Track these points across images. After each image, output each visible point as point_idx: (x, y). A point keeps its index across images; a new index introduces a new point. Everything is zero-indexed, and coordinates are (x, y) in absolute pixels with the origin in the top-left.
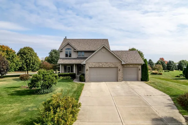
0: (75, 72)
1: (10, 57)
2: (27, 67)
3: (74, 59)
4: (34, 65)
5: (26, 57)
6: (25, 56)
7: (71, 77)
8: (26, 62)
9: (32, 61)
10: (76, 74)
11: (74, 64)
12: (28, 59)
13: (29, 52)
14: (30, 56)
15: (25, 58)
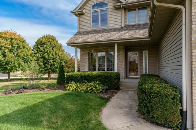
0: (118, 70)
1: (13, 48)
2: (44, 65)
3: (115, 30)
4: (55, 61)
5: (44, 50)
6: (42, 49)
7: (100, 87)
8: (44, 57)
9: (53, 55)
10: (122, 75)
11: (114, 44)
12: (47, 52)
13: (49, 41)
14: (50, 47)
15: (42, 51)
